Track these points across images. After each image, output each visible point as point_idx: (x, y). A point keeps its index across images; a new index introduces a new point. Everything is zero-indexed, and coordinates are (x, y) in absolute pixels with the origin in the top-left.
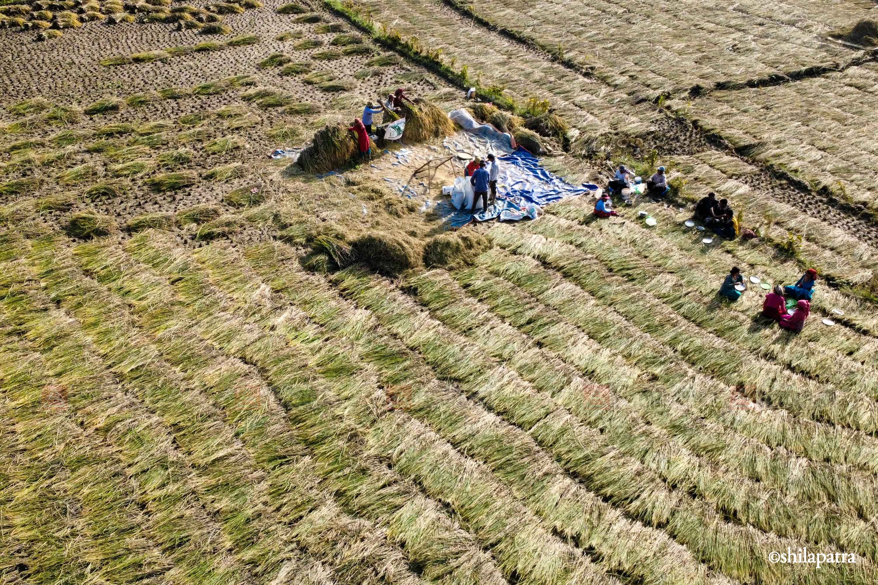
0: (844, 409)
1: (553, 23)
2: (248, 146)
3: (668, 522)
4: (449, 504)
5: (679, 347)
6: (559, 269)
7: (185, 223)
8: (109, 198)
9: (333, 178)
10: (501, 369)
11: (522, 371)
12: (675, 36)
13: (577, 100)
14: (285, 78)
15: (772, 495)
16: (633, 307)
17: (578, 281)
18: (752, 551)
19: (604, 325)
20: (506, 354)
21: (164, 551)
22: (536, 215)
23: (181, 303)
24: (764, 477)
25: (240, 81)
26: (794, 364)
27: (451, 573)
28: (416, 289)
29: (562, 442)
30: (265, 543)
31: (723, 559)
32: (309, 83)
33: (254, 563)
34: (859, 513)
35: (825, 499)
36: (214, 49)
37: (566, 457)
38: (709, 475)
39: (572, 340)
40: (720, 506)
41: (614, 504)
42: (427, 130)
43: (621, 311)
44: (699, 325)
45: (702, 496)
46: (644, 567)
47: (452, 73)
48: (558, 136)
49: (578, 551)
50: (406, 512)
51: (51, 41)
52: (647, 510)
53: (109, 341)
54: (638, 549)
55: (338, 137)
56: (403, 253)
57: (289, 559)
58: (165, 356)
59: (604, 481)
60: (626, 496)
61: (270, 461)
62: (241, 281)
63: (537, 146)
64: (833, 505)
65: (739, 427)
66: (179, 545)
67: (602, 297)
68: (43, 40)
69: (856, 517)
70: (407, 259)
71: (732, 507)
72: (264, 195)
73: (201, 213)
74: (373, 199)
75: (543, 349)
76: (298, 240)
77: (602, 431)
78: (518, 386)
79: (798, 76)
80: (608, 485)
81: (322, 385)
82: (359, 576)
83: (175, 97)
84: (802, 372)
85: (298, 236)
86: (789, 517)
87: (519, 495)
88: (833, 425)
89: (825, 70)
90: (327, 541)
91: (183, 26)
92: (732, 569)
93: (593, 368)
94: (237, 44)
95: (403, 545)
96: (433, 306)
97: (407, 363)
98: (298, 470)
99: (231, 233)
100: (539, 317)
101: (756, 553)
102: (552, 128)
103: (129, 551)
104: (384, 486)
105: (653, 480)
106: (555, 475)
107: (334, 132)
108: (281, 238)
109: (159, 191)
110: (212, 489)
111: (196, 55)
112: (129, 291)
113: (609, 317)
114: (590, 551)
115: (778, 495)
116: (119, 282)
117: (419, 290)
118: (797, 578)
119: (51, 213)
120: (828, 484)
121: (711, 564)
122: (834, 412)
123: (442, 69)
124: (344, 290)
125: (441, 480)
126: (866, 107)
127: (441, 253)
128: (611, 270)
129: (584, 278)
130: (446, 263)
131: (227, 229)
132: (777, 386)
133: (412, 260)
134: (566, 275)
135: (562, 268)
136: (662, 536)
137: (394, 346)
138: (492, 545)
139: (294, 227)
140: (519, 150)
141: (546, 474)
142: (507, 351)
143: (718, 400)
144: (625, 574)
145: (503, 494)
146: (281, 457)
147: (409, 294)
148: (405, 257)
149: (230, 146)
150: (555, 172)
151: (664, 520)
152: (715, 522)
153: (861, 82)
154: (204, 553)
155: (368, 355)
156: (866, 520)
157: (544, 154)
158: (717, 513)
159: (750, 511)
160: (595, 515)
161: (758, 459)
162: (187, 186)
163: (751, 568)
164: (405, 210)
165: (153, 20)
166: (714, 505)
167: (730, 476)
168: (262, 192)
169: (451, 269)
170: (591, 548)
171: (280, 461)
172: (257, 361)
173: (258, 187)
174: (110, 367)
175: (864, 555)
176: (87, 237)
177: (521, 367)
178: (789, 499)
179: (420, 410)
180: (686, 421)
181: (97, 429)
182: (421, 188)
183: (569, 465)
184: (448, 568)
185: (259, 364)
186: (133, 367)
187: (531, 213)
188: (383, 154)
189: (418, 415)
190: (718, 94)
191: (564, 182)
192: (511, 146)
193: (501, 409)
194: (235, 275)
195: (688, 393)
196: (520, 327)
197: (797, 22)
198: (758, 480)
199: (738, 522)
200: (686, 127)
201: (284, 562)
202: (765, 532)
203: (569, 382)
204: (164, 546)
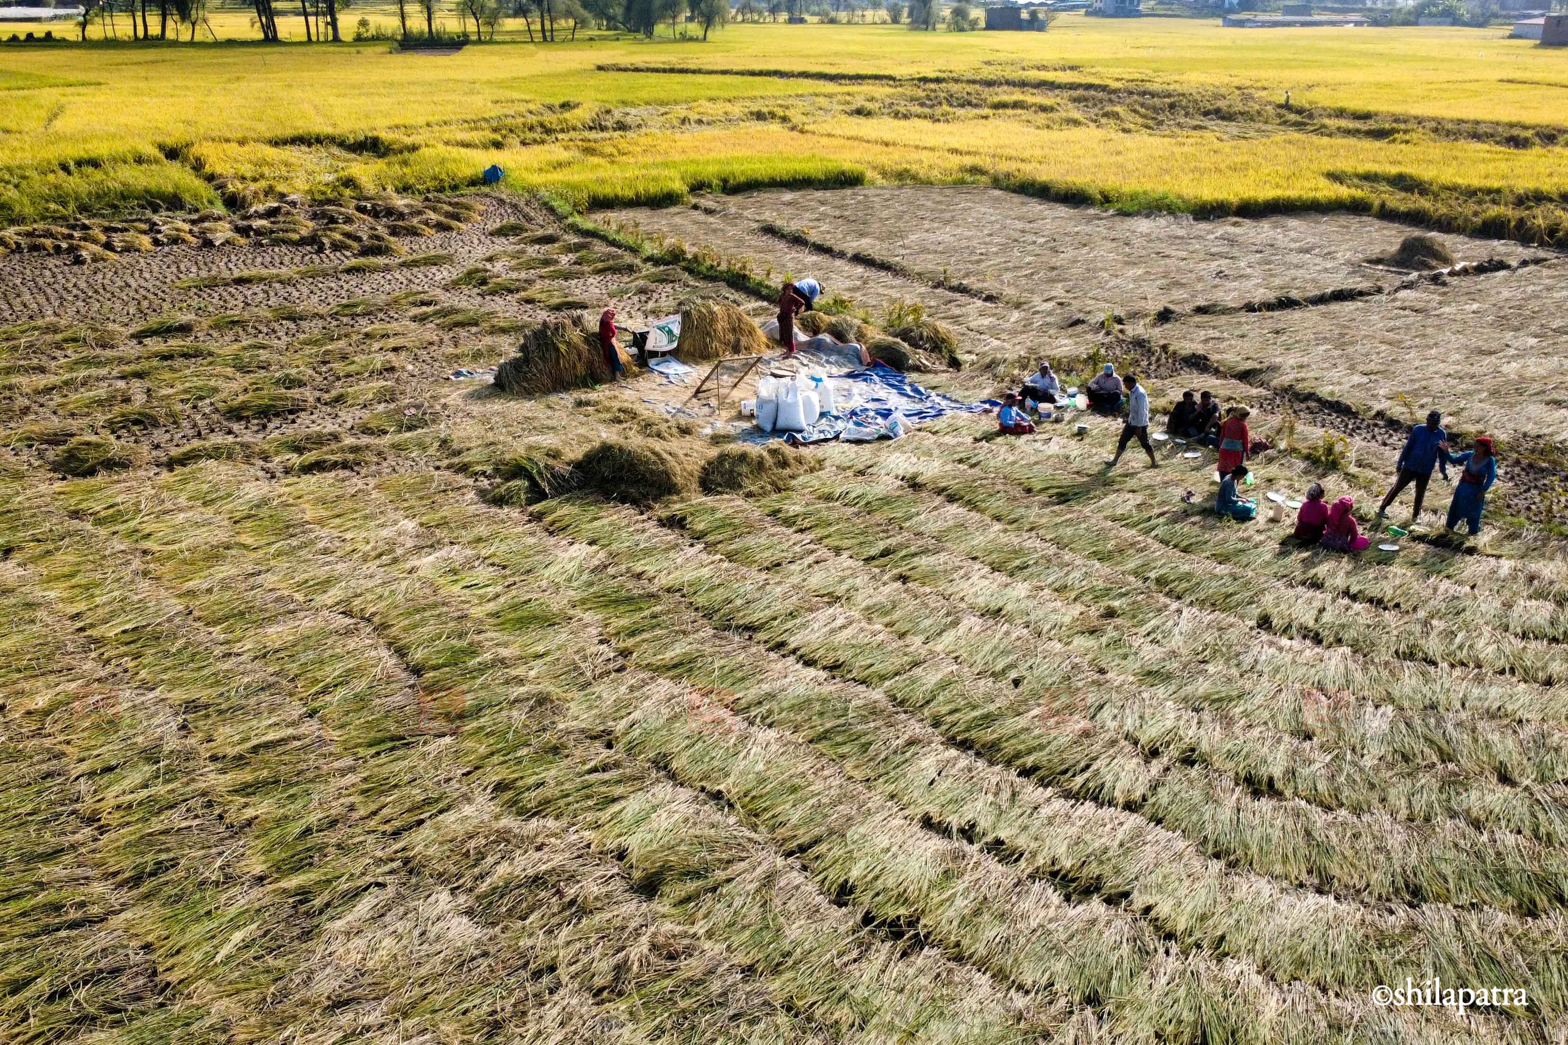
0: (1451, 642)
1: (936, 252)
2: (410, 367)
3: (1144, 799)
4: (719, 792)
5: (1153, 575)
6: (940, 491)
7: (277, 453)
8: (146, 429)
9: (553, 398)
10: (831, 611)
11: (869, 613)
12: (1127, 263)
13: (973, 325)
14: (488, 298)
15: (1337, 756)
16: (1069, 531)
17: (972, 505)
18: (1308, 833)
19: (1018, 552)
20: (840, 590)
21: (120, 885)
22: (901, 432)
23: (245, 547)
24: (1318, 731)
25: (411, 299)
26: (1354, 590)
27: (714, 890)
28: (684, 519)
29: (941, 698)
30: (334, 863)
31: (1255, 849)
32: (529, 301)
33: (304, 894)
34: (1499, 774)
35: (1435, 759)
36: (375, 270)
37: (949, 719)
38: (1218, 733)
39: (962, 572)
40: (1243, 774)
41: (1041, 780)
42: (720, 341)
43: (1048, 537)
44: (1185, 550)
45: (1205, 761)
46: (1101, 863)
47: (767, 287)
48: (940, 352)
49: (972, 849)
50: (633, 805)
51: (93, 265)
52: (1103, 785)
53: (92, 596)
54: (1088, 837)
55: (563, 336)
56: (661, 468)
57: (381, 885)
58: (196, 613)
59: (1021, 747)
60: (1063, 767)
61: (370, 745)
62: (366, 517)
63: (904, 356)
64: (1451, 766)
65: (1266, 670)
66: (153, 874)
67: (1015, 521)
68: (83, 262)
69: (1495, 780)
70: (669, 478)
71: (1264, 772)
72: (427, 417)
73: (308, 438)
74: (620, 422)
75: (910, 585)
76: (478, 468)
77: (1016, 683)
78: (862, 630)
79: (1321, 300)
80: (1029, 752)
81: (492, 639)
82: (524, 905)
83: (293, 318)
84: (1371, 601)
85: (478, 463)
86: (1372, 786)
87: (858, 775)
88: (1434, 664)
89: (1361, 294)
90: (467, 855)
91: (328, 245)
92: (1272, 863)
93: (1000, 604)
94: (415, 263)
95: (621, 855)
96: (711, 538)
97: (658, 608)
98: (424, 756)
99: (359, 464)
100: (900, 546)
101: (1317, 836)
102: (930, 339)
103: (41, 886)
104: (594, 770)
105: (1113, 743)
106: (929, 743)
107: (557, 329)
108: (449, 467)
109: (239, 419)
110: (244, 790)
111: (344, 277)
112: (149, 535)
113: (1028, 544)
114: (997, 847)
115: (1349, 757)
116: (132, 524)
117: (689, 519)
118: (1399, 870)
119: (30, 446)
120: (1438, 737)
121: (1232, 858)
122: (1433, 645)
123: (751, 285)
124: (553, 523)
125: (707, 759)
126: (1429, 331)
127: (731, 471)
128: (1029, 491)
129: (983, 501)
130: (740, 486)
131: (351, 457)
132: (1327, 617)
133: (679, 480)
134: (952, 499)
135: (944, 489)
136: (1133, 820)
137: (635, 589)
138: (802, 849)
139: (474, 451)
140: (874, 365)
141: (911, 743)
142: (844, 587)
143: (1225, 637)
144: (1064, 877)
145: (826, 773)
146: (392, 739)
147: (671, 527)
148: (667, 474)
149: (379, 366)
150: (934, 388)
151: (1137, 795)
152: (1235, 797)
153: (1419, 305)
154: (203, 883)
155: (583, 601)
156: (1513, 784)
157: (917, 369)
158: (1237, 784)
159: (1299, 780)
160: (1006, 795)
161: (1304, 709)
162: (291, 412)
163: (1309, 860)
164: (674, 431)
165: (276, 242)
166: (1232, 774)
167: (1256, 732)
168: (424, 414)
169: (750, 495)
170: (999, 842)
171: (390, 745)
172: (373, 614)
173: (417, 407)
174: (82, 629)
175: (1519, 832)
176: (91, 472)
177: (868, 608)
178: (1368, 762)
179: (675, 666)
180: (1173, 666)
181: (29, 713)
182: (706, 410)
183: (955, 730)
184: (711, 882)
185: (377, 620)
186: (128, 626)
187: (892, 430)
188: (641, 373)
189: (671, 673)
190: (1197, 319)
191: (949, 399)
192: (861, 363)
193: (829, 661)
194: (356, 511)
195: (1170, 632)
196: (869, 560)
197: (1312, 248)
198: (1308, 737)
199: (1277, 794)
200: (1149, 350)
201: (371, 889)
202: (1331, 809)
203: (955, 624)
204: (120, 878)
